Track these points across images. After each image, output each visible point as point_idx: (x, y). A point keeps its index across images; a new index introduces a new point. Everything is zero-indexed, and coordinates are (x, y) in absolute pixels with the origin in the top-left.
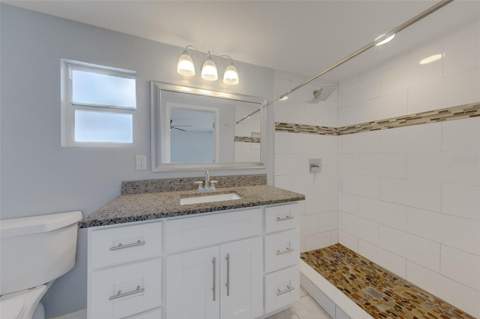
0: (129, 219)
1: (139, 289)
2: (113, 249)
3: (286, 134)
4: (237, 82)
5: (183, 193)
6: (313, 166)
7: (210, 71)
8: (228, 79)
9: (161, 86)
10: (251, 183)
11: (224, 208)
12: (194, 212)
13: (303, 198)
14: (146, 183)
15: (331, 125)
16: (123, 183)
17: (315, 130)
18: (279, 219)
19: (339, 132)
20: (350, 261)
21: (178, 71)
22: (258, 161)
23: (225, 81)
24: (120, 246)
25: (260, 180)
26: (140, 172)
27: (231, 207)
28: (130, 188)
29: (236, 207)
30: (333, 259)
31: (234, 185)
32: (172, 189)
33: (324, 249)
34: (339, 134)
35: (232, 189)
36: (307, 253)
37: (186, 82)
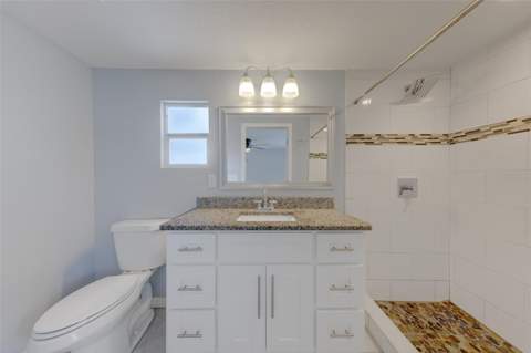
0: (191, 228)
1: (198, 288)
2: (181, 250)
3: (361, 148)
4: (297, 94)
5: (244, 210)
6: (404, 189)
7: (269, 88)
8: (287, 93)
9: (227, 111)
10: (316, 205)
11: (270, 228)
12: (241, 228)
13: (369, 228)
14: (215, 200)
15: (438, 131)
16: (198, 199)
17: (409, 139)
18: (334, 249)
19: (451, 140)
20: (464, 331)
21: (241, 94)
22: (325, 180)
23: (284, 95)
24: (186, 249)
25: (325, 203)
26: (210, 190)
27: (276, 228)
28: (204, 203)
29: (282, 229)
30: (434, 321)
31: (295, 207)
32: (235, 207)
33: (423, 305)
34: (451, 142)
35: (292, 210)
36: (393, 303)
37: (249, 103)
